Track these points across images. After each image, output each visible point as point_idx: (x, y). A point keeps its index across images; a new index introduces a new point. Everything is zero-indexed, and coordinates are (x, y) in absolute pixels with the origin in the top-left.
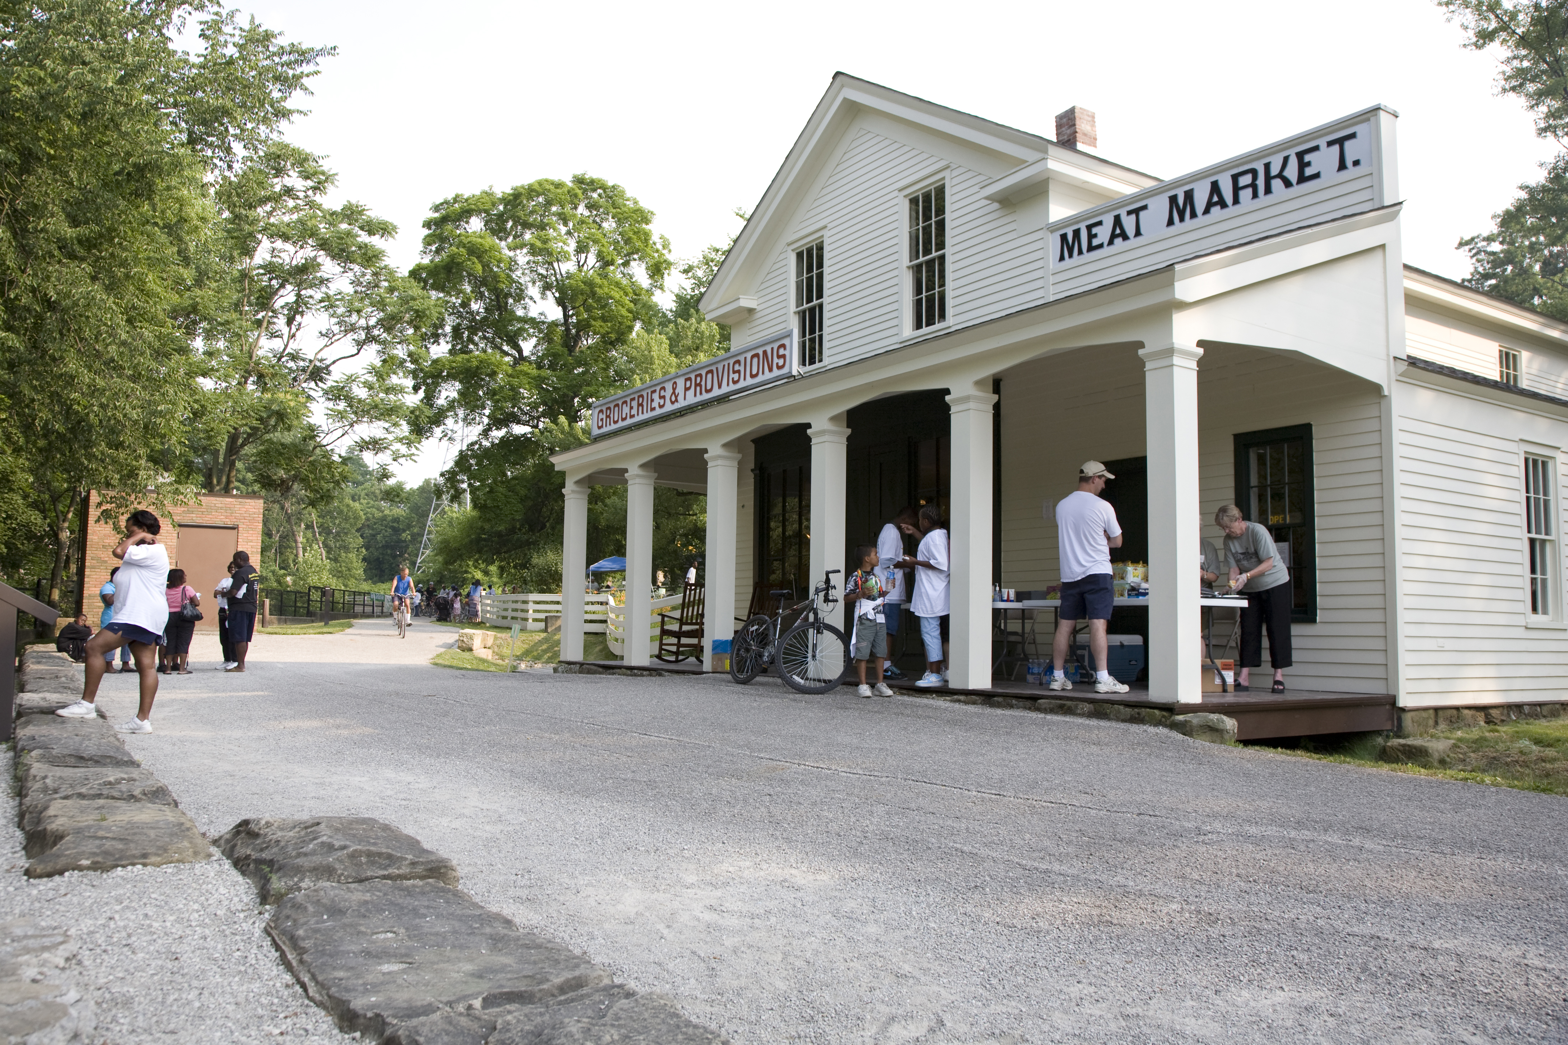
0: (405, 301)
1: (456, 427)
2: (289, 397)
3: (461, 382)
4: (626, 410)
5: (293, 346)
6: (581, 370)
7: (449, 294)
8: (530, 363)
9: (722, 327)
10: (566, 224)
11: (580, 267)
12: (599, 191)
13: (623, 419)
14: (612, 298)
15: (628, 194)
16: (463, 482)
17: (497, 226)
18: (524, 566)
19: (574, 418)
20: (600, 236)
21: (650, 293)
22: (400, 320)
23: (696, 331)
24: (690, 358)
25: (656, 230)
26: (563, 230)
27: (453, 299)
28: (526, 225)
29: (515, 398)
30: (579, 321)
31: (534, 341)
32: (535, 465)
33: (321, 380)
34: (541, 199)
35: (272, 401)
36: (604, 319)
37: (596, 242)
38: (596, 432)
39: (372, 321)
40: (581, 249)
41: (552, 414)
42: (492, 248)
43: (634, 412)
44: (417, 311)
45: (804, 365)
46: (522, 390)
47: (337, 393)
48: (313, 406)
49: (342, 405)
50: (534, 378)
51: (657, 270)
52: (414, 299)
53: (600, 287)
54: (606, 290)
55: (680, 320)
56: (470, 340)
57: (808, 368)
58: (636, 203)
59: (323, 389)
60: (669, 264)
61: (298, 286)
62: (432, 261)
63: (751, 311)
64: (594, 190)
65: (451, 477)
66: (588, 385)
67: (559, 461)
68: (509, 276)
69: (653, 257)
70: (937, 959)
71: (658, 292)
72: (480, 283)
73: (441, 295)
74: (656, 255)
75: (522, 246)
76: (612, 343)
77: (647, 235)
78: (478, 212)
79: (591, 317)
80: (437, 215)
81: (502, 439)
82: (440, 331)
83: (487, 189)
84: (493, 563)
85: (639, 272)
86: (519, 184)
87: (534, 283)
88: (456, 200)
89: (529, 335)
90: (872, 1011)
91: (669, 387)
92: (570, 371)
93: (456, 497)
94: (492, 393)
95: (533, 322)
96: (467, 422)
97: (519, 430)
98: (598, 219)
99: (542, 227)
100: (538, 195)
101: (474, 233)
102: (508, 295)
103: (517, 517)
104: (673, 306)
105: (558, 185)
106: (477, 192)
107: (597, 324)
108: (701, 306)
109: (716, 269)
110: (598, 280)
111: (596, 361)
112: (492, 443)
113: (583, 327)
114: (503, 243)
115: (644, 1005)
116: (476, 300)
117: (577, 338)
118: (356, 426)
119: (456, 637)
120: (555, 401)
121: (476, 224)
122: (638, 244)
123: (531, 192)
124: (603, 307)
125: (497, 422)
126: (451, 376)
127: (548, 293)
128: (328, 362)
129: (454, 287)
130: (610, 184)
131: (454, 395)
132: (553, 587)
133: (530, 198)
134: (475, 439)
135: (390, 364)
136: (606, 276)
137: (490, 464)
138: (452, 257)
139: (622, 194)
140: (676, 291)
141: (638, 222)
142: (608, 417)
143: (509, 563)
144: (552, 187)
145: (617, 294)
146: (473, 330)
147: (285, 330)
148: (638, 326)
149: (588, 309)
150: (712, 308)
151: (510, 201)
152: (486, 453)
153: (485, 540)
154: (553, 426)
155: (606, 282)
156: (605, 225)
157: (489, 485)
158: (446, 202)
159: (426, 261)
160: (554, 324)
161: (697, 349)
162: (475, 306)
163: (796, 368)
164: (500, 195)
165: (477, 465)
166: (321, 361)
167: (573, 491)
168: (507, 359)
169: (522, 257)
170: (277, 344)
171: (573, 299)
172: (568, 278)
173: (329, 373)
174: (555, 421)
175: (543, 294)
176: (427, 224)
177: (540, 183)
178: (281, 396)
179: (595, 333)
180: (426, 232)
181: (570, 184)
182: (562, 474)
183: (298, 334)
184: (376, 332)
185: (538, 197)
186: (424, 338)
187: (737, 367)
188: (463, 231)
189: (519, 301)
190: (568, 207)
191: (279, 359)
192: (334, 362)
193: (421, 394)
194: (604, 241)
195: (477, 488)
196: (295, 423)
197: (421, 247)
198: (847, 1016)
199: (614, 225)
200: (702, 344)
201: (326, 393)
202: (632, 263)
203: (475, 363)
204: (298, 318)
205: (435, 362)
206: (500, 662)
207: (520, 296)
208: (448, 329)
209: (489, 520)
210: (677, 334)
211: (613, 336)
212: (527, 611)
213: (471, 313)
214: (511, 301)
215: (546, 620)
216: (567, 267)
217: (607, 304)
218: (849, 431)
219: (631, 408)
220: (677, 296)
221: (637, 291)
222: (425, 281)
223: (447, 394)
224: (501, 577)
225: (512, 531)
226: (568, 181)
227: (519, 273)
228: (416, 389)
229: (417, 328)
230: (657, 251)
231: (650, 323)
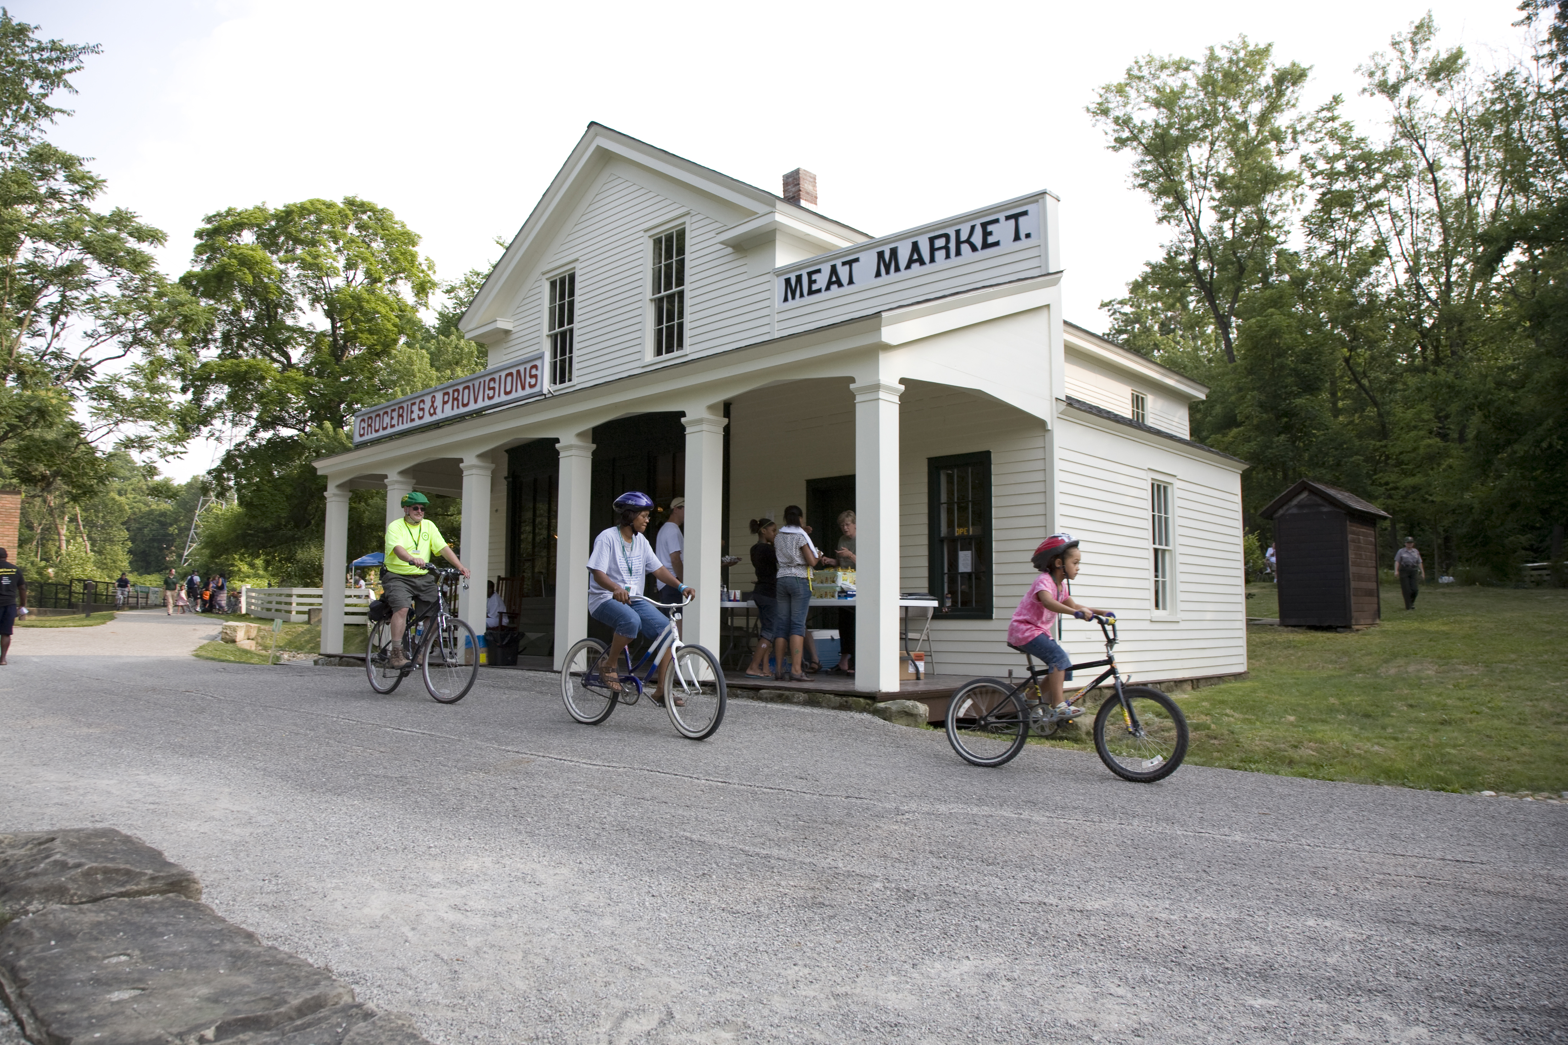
0: (174, 306)
1: (224, 428)
2: (51, 394)
3: (230, 386)
4: (387, 420)
5: (56, 345)
6: (347, 378)
7: (218, 301)
8: (298, 369)
9: (480, 345)
10: (336, 242)
11: (349, 282)
12: (369, 213)
13: (384, 429)
14: (378, 313)
15: (397, 218)
16: (229, 479)
17: (269, 240)
18: (288, 560)
19: (339, 423)
20: (369, 255)
21: (414, 309)
22: (167, 325)
23: (456, 347)
24: (449, 372)
25: (422, 252)
26: (333, 247)
27: (225, 307)
28: (297, 241)
29: (283, 402)
30: (346, 333)
31: (302, 349)
32: (301, 466)
33: (86, 379)
34: (312, 218)
35: (33, 398)
36: (370, 332)
37: (364, 260)
38: (357, 439)
39: (140, 325)
40: (350, 265)
41: (317, 418)
42: (263, 260)
43: (394, 422)
44: (185, 317)
45: (555, 383)
46: (289, 395)
47: (102, 393)
48: (76, 405)
49: (106, 404)
50: (301, 384)
51: (422, 289)
52: (183, 305)
53: (368, 302)
54: (373, 305)
55: (442, 337)
56: (240, 346)
57: (559, 386)
58: (403, 226)
59: (86, 389)
60: (434, 285)
61: (64, 286)
62: (203, 270)
63: (507, 332)
64: (364, 212)
65: (217, 474)
66: (354, 392)
67: (322, 466)
68: (279, 288)
69: (419, 277)
70: (667, 949)
71: (422, 309)
72: (250, 293)
73: (212, 302)
74: (421, 275)
75: (294, 260)
76: (378, 355)
77: (413, 256)
78: (250, 226)
79: (358, 330)
80: (209, 226)
81: (269, 440)
82: (210, 337)
83: (260, 204)
84: (258, 557)
85: (405, 290)
86: (292, 202)
87: (304, 295)
88: (229, 212)
89: (297, 343)
90: (606, 1007)
91: (428, 400)
92: (338, 379)
93: (221, 495)
94: (259, 398)
95: (301, 330)
96: (235, 424)
97: (286, 432)
98: (367, 240)
99: (313, 243)
100: (310, 213)
101: (246, 245)
102: (278, 305)
103: (283, 515)
104: (436, 323)
105: (330, 206)
106: (250, 207)
107: (364, 336)
108: (461, 326)
109: (477, 291)
110: (365, 295)
111: (362, 370)
112: (259, 444)
113: (351, 339)
114: (275, 257)
115: (381, 1027)
116: (247, 308)
117: (344, 348)
118: (121, 425)
119: (219, 629)
120: (322, 406)
121: (248, 237)
122: (405, 264)
123: (303, 210)
124: (370, 321)
125: (264, 423)
126: (221, 379)
127: (318, 305)
128: (92, 363)
129: (225, 296)
130: (380, 207)
131: (223, 397)
132: (317, 580)
133: (302, 216)
134: (242, 439)
135: (157, 366)
136: (372, 292)
137: (257, 464)
138: (223, 267)
139: (391, 216)
140: (439, 309)
141: (405, 244)
142: (370, 425)
143: (274, 557)
144: (323, 207)
145: (383, 309)
146: (244, 335)
147: (49, 329)
148: (403, 340)
149: (356, 322)
150: (471, 327)
151: (282, 217)
152: (253, 453)
153: (250, 535)
154: (318, 431)
155: (373, 298)
156: (374, 245)
157: (256, 484)
158: (219, 215)
159: (197, 269)
160: (323, 334)
161: (457, 363)
162: (245, 314)
163: (546, 385)
164: (272, 212)
165: (244, 464)
166: (86, 360)
167: (335, 495)
168: (276, 365)
169: (293, 271)
170: (40, 343)
171: (341, 312)
172: (336, 292)
173: (94, 374)
174: (320, 426)
175: (313, 305)
176: (199, 234)
177: (312, 202)
178: (43, 393)
179: (362, 345)
180: (198, 242)
181: (341, 206)
182: (325, 477)
183: (62, 334)
184: (142, 334)
185: (309, 215)
186: (192, 342)
187: (492, 384)
188: (235, 244)
189: (289, 311)
190: (338, 228)
191: (42, 357)
192: (99, 363)
193: (189, 395)
194: (372, 259)
195: (244, 487)
196: (57, 420)
197: (192, 256)
198: (583, 1013)
199: (382, 245)
200: (462, 358)
201: (91, 391)
202: (399, 281)
203: (244, 368)
204: (62, 318)
205: (204, 365)
206: (264, 652)
207: (290, 307)
208: (218, 335)
209: (254, 517)
210: (439, 349)
211: (379, 348)
212: (291, 604)
213: (240, 319)
214: (280, 311)
215: (309, 613)
216: (336, 282)
217: (374, 318)
218: (594, 446)
219: (392, 418)
220: (440, 314)
221: (402, 309)
222: (195, 289)
223: (216, 396)
224: (266, 570)
225: (278, 527)
226: (339, 202)
227: (289, 285)
228: (184, 390)
229: (185, 332)
230: (423, 271)
231: (414, 337)
